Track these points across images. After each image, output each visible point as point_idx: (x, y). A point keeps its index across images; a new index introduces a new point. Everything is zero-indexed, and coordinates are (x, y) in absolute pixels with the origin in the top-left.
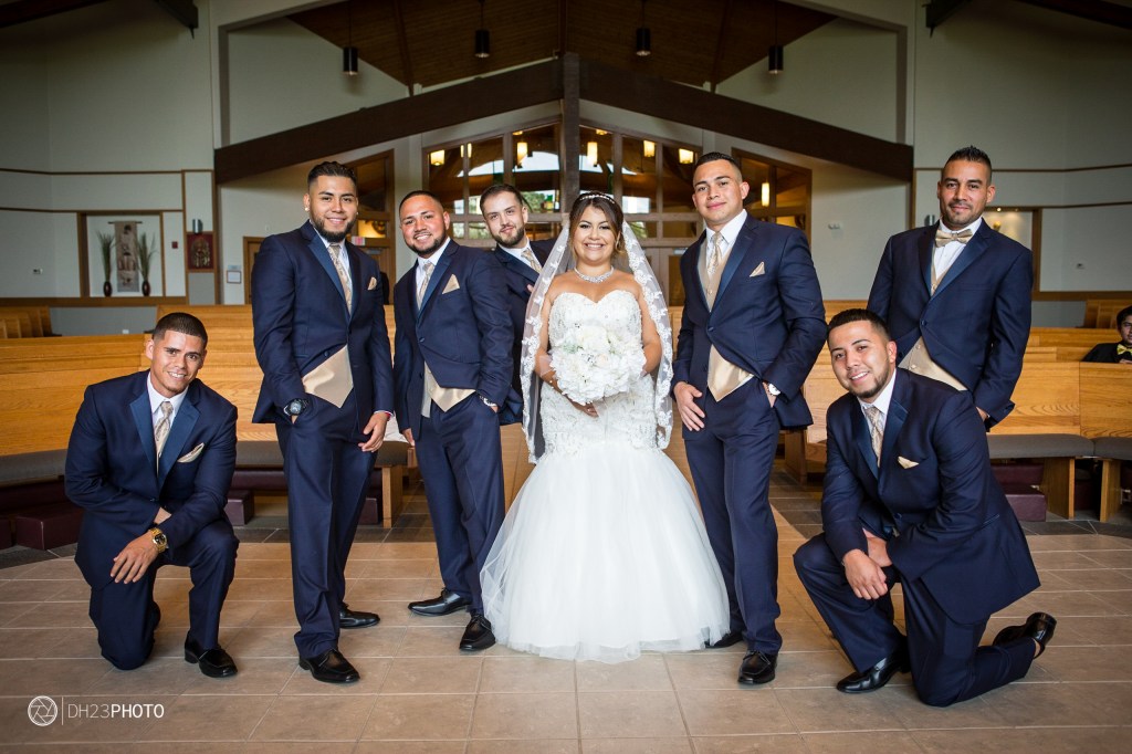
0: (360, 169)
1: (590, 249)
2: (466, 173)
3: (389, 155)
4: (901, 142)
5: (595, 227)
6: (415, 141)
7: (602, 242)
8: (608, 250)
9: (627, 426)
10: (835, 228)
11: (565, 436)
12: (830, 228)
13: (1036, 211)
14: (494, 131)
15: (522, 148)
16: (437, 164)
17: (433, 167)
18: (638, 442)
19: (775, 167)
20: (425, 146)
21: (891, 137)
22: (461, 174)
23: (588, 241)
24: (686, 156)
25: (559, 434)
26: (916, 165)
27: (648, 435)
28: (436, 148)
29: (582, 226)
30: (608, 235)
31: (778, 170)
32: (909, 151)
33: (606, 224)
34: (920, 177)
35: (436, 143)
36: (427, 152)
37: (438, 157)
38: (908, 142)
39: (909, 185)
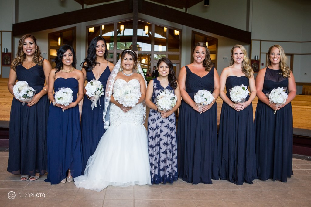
0: (64, 33)
1: (126, 66)
2: (101, 35)
3: (74, 28)
4: (247, 31)
5: (128, 60)
6: (83, 24)
7: (130, 64)
8: (132, 66)
9: (134, 118)
10: (225, 59)
11: (116, 121)
12: (224, 58)
13: (292, 55)
14: (111, 21)
15: (122, 27)
16: (91, 32)
17: (90, 33)
18: (137, 123)
19: (206, 37)
20: (87, 26)
21: (244, 29)
22: (100, 36)
23: (126, 64)
24: (177, 32)
25: (114, 120)
26: (252, 38)
27: (140, 121)
28: (91, 27)
29: (125, 59)
30: (132, 62)
31: (207, 38)
32: (250, 34)
33: (132, 59)
34: (253, 42)
35: (91, 25)
36: (88, 28)
37: (92, 30)
38: (250, 31)
39: (250, 45)
